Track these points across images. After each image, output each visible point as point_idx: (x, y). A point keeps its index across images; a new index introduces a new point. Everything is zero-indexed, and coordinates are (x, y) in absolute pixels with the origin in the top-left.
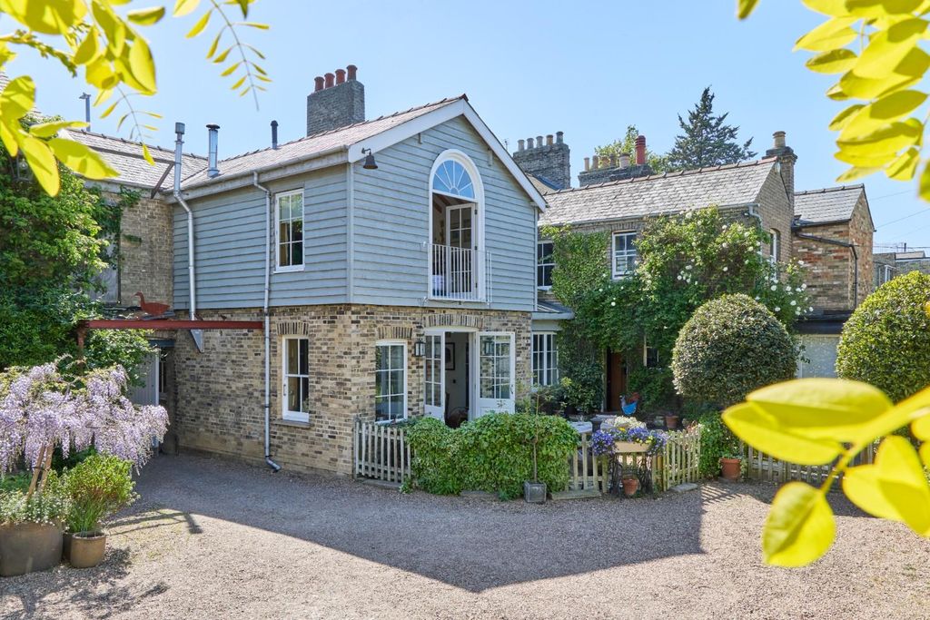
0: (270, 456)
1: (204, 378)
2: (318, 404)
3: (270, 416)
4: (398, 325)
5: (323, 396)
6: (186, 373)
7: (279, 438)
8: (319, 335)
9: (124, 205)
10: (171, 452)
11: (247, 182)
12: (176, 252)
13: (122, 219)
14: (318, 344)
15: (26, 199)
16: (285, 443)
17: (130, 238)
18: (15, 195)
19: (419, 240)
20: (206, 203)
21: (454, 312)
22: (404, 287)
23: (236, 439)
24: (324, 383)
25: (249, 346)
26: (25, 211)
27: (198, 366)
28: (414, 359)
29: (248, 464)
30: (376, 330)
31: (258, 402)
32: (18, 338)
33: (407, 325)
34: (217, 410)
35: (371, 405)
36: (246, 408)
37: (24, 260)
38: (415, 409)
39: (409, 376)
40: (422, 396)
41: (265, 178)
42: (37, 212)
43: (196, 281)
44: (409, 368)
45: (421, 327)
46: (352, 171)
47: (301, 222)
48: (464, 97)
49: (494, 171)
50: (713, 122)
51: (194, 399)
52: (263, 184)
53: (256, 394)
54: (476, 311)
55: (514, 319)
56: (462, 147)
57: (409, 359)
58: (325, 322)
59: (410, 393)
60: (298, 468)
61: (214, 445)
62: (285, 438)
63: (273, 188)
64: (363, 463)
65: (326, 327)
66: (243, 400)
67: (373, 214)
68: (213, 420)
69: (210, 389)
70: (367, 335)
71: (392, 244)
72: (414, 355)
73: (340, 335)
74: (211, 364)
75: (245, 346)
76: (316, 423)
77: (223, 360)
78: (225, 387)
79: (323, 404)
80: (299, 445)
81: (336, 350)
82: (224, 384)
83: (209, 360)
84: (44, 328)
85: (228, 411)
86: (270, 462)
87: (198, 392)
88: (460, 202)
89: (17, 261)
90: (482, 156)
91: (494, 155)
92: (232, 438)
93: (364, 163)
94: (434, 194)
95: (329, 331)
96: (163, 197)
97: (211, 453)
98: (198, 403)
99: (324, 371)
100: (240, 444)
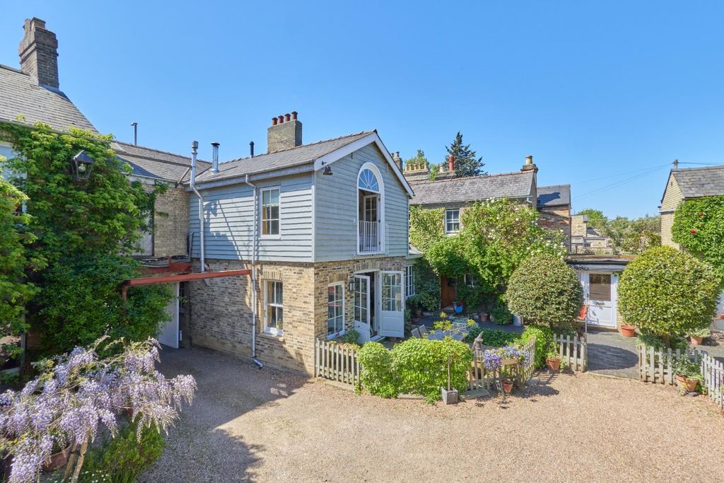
0: (256, 356)
1: (209, 302)
2: (290, 326)
3: (256, 330)
4: (340, 273)
5: (293, 321)
6: (197, 298)
7: (262, 345)
8: (290, 281)
9: (157, 193)
10: (186, 347)
11: (241, 180)
12: (191, 222)
13: (156, 201)
14: (290, 287)
15: (84, 193)
16: (266, 349)
17: (161, 214)
18: (76, 189)
19: (351, 219)
20: (212, 192)
21: (369, 261)
22: (344, 248)
23: (232, 343)
24: (294, 313)
25: (241, 285)
26: (83, 201)
27: (206, 294)
28: (349, 293)
29: (240, 360)
30: (328, 277)
31: (247, 321)
32: (74, 297)
33: (345, 272)
34: (219, 323)
35: (325, 327)
36: (239, 324)
37: (81, 236)
38: (350, 324)
39: (346, 304)
40: (354, 315)
41: (254, 178)
42: (93, 201)
43: (204, 241)
44: (346, 298)
45: (352, 272)
46: (315, 176)
47: (278, 207)
48: (375, 131)
49: (389, 175)
50: (463, 149)
51: (203, 315)
52: (251, 182)
53: (245, 315)
54: (380, 259)
55: (398, 261)
56: (373, 162)
57: (345, 293)
58: (295, 273)
59: (346, 314)
60: (275, 366)
61: (216, 345)
62: (266, 346)
63: (259, 185)
64: (322, 367)
65: (296, 276)
66: (236, 318)
67: (327, 203)
68: (215, 329)
69: (213, 310)
70: (323, 282)
71: (337, 222)
72: (349, 290)
73: (306, 282)
74: (214, 294)
75: (238, 284)
76: (288, 339)
77: (223, 292)
78: (224, 309)
79: (294, 327)
80: (276, 351)
81: (303, 292)
82: (223, 307)
83: (213, 291)
84: (95, 287)
85: (226, 324)
86: (256, 361)
87: (205, 310)
88: (372, 193)
89: (76, 237)
90: (383, 165)
91: (390, 166)
92: (229, 342)
93: (324, 171)
94: (360, 190)
95: (298, 279)
96: (183, 187)
97: (214, 350)
98: (206, 318)
99: (293, 305)
100: (234, 347)
